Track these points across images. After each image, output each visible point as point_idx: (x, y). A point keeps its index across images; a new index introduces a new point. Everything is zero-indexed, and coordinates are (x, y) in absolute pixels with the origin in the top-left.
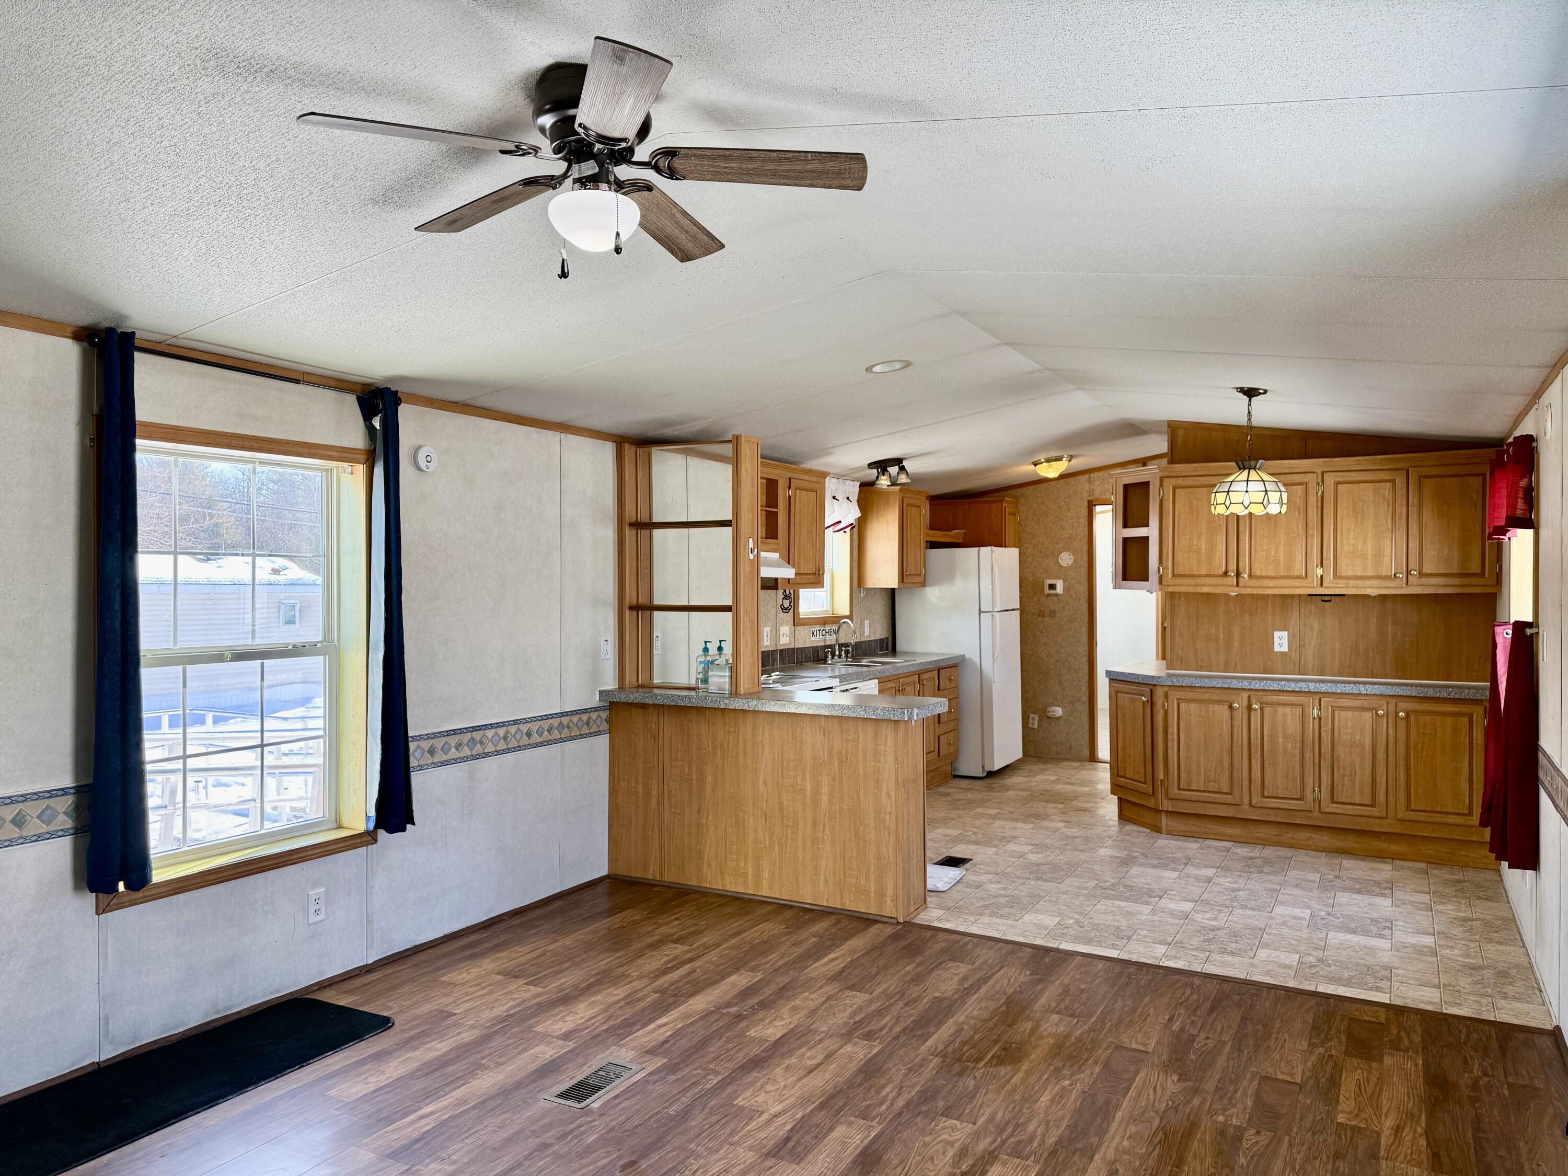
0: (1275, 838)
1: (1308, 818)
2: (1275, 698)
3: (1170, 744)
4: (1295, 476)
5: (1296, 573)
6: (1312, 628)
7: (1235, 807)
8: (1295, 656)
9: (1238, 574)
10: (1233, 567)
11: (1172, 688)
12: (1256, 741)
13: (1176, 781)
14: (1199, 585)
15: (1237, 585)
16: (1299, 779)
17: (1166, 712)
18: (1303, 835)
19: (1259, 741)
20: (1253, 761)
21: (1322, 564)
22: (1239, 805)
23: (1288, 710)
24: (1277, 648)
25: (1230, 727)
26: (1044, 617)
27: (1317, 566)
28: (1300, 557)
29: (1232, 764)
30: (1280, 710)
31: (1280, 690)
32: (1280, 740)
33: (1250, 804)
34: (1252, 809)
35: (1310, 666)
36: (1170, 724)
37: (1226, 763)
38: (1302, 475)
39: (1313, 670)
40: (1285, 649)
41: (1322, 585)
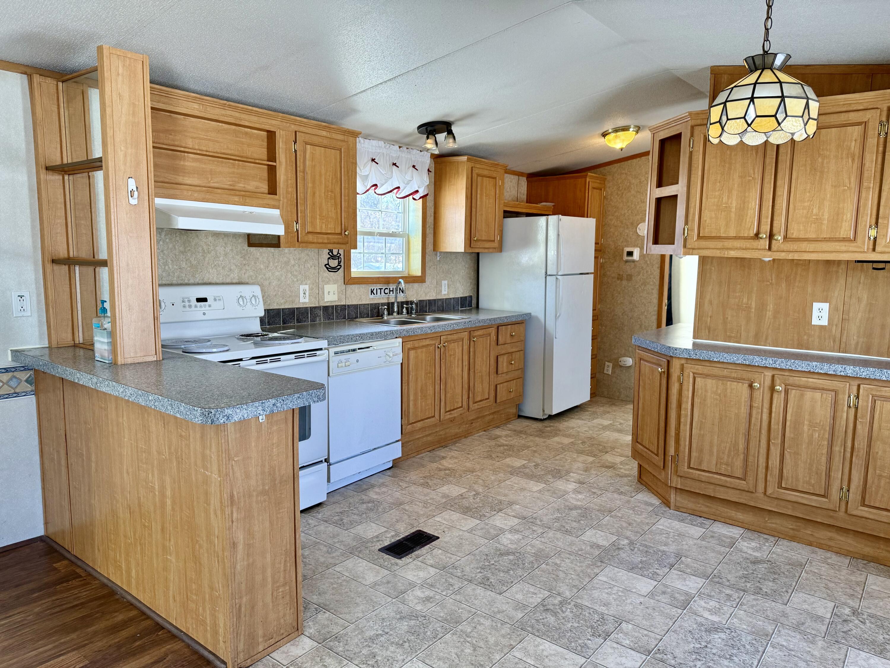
0: (791, 531)
1: (831, 517)
2: (804, 380)
3: (682, 420)
4: (852, 114)
5: (843, 234)
6: (859, 300)
7: (749, 494)
8: (836, 331)
9: (771, 236)
10: (766, 228)
11: (689, 362)
12: (777, 427)
13: (686, 458)
14: (727, 249)
15: (770, 248)
16: (824, 473)
17: (681, 385)
18: (823, 534)
19: (780, 427)
20: (772, 447)
21: (877, 223)
22: (752, 492)
23: (818, 395)
24: (815, 322)
25: (748, 408)
26: (622, 280)
27: (870, 227)
28: (849, 215)
29: (747, 448)
30: (809, 394)
31: (809, 372)
32: (806, 428)
33: (765, 493)
34: (766, 499)
35: (853, 343)
36: (684, 399)
37: (741, 446)
38: (861, 113)
39: (856, 348)
40: (824, 322)
41: (874, 249)
